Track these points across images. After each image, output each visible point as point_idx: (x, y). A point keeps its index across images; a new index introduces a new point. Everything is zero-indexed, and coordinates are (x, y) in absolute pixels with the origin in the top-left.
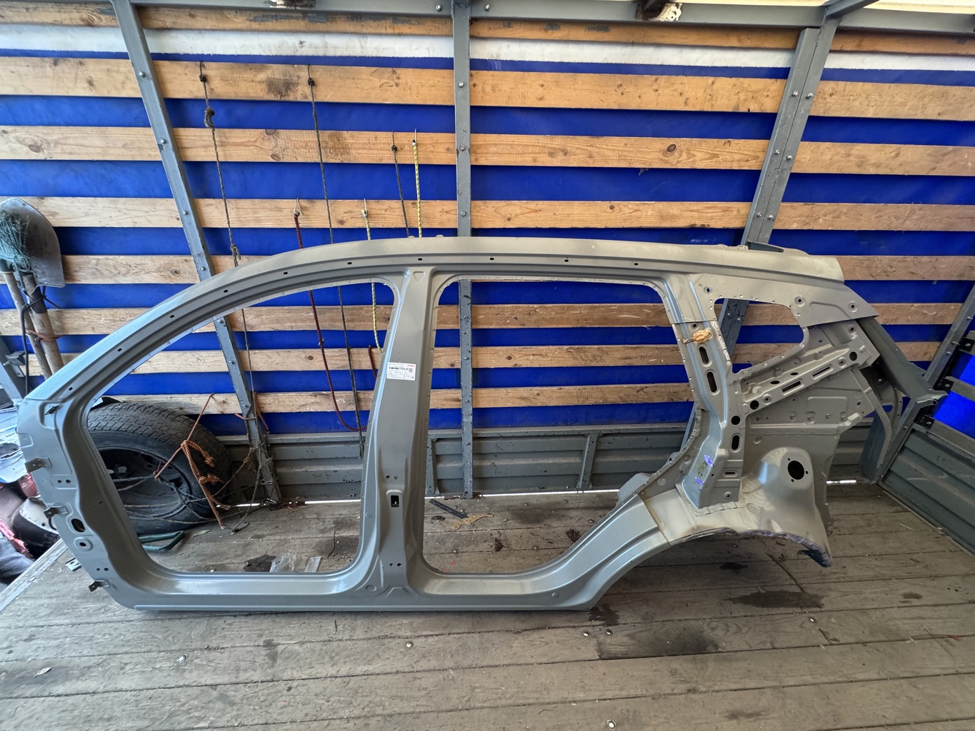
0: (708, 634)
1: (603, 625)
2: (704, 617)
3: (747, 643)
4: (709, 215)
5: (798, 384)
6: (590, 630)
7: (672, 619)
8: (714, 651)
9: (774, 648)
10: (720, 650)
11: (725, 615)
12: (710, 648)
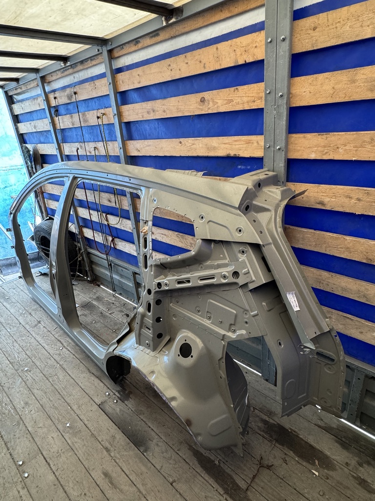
0: (152, 445)
1: (118, 397)
2: (163, 437)
3: (162, 467)
4: (237, 146)
5: (189, 281)
6: (111, 394)
7: (147, 423)
8: (142, 451)
9: (172, 484)
10: (145, 454)
11: (174, 447)
12: (142, 449)
